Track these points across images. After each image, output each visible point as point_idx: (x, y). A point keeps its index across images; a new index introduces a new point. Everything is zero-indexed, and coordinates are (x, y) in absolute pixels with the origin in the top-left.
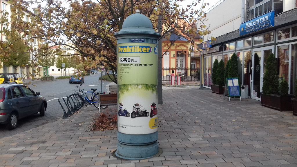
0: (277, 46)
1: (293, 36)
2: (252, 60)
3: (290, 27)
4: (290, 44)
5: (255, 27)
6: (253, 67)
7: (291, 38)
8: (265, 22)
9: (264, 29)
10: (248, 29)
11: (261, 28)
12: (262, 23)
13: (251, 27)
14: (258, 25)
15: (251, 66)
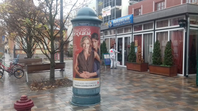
0: (134, 34)
1: (144, 29)
2: (116, 43)
3: (143, 24)
4: (142, 34)
5: (120, 23)
6: (117, 47)
7: (143, 31)
8: (127, 21)
9: (126, 24)
10: (115, 24)
11: (124, 24)
12: (125, 21)
13: (117, 23)
14: (122, 22)
15: (116, 47)
